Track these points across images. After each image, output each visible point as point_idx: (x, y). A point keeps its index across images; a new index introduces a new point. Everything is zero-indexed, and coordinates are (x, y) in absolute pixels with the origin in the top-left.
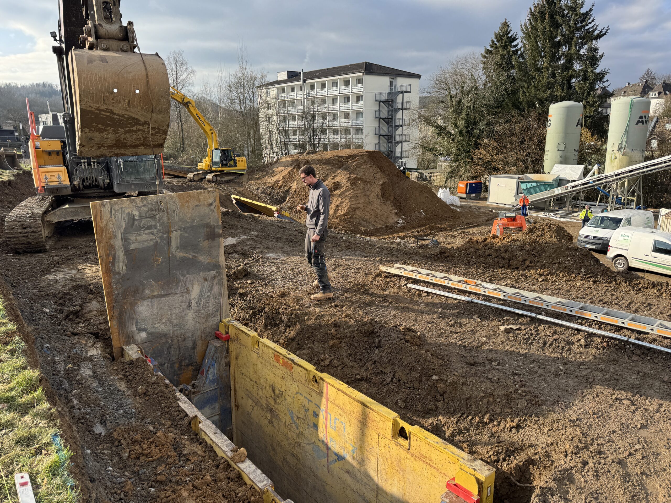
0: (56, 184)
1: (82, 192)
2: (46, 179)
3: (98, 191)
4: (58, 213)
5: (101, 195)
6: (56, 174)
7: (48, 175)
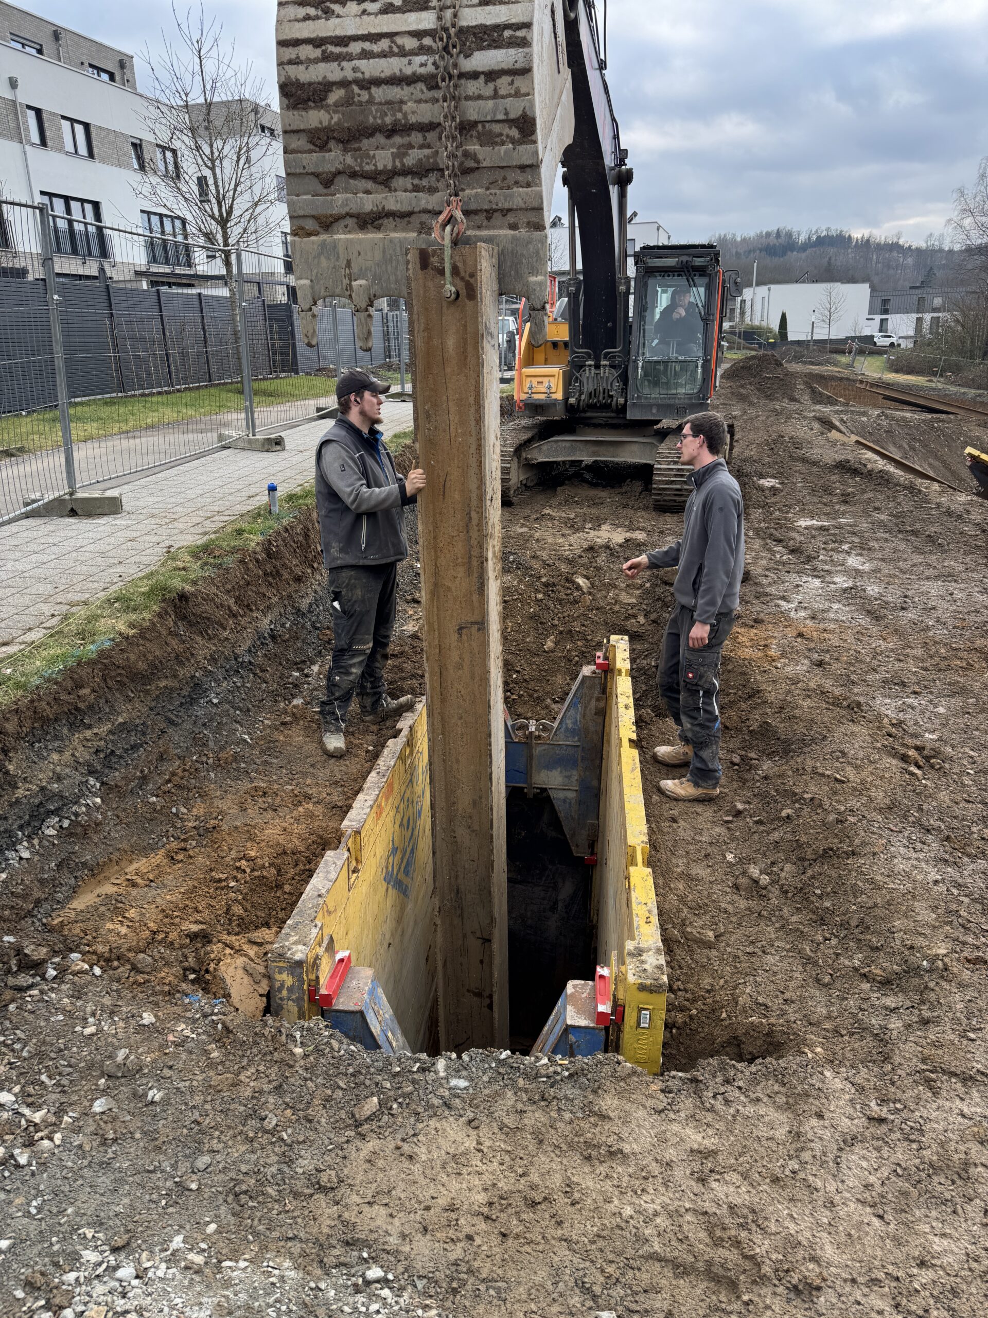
0: (542, 397)
1: (583, 415)
2: (531, 388)
3: (609, 414)
4: (545, 448)
5: (611, 421)
6: (546, 380)
7: (535, 380)
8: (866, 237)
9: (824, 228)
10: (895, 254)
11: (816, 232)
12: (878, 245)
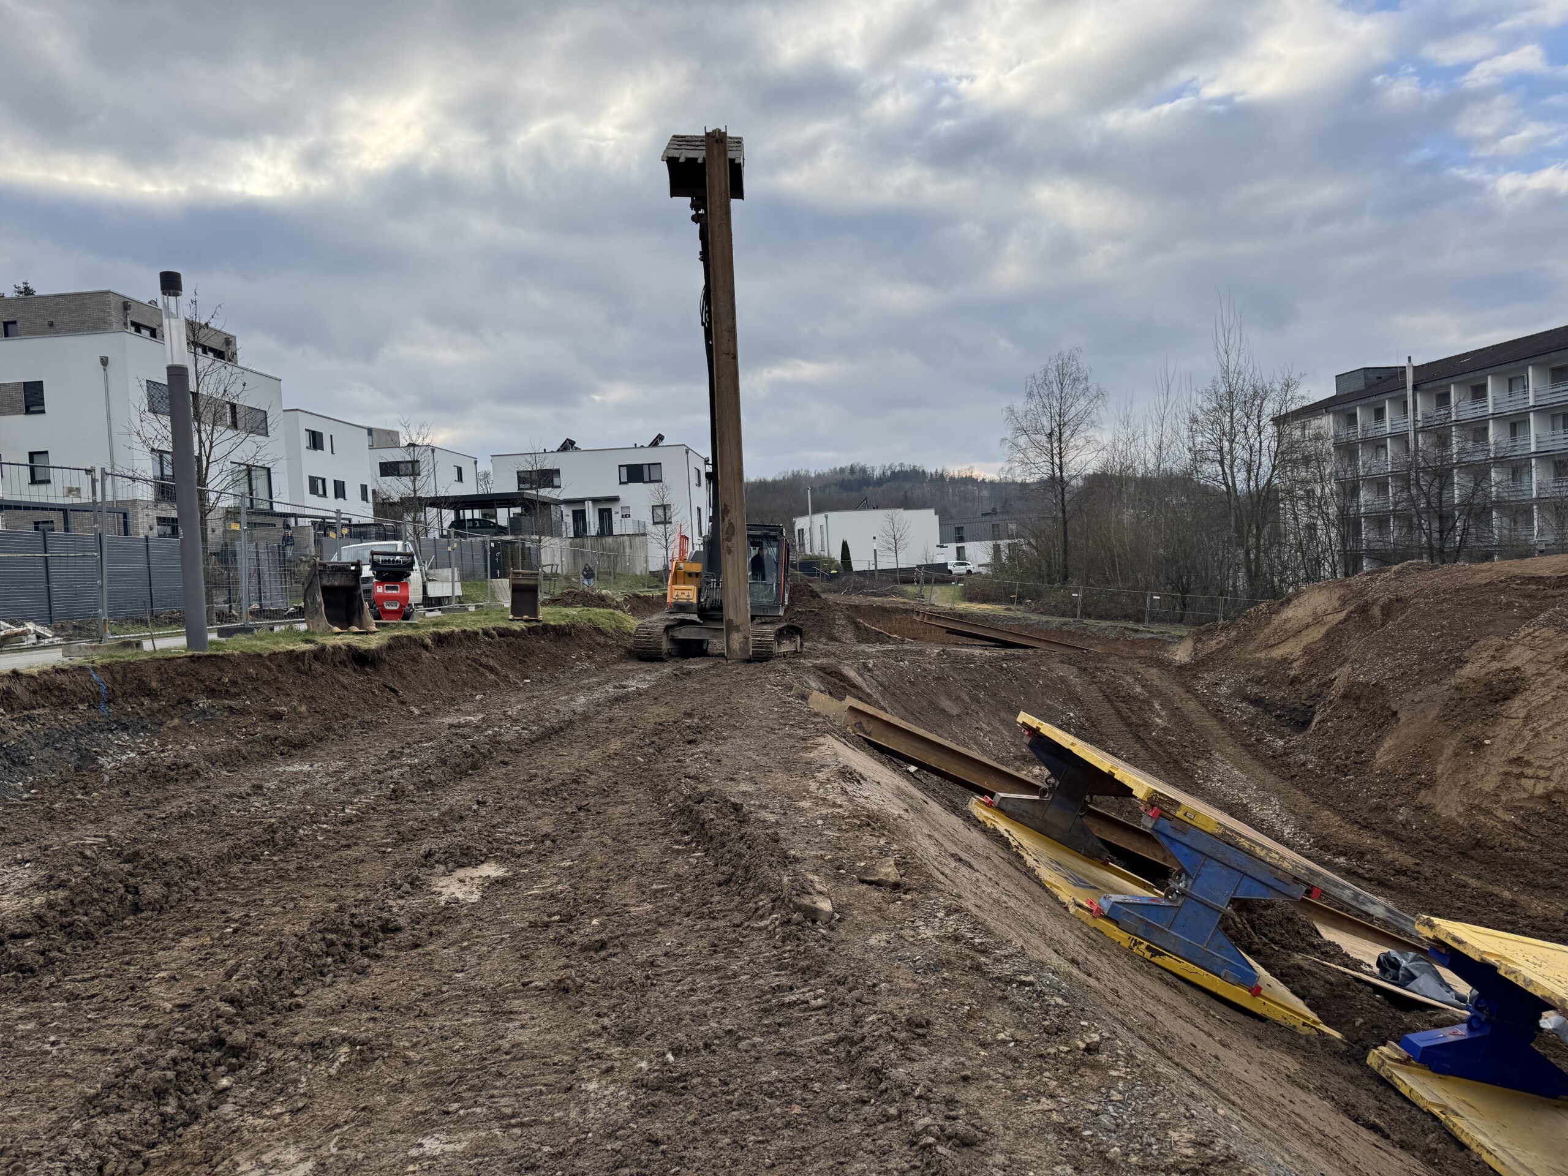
0: (684, 601)
1: (708, 613)
2: (677, 596)
6: (686, 592)
7: (680, 592)
8: (940, 471)
9: (897, 463)
10: (970, 487)
11: (890, 467)
12: (952, 479)
